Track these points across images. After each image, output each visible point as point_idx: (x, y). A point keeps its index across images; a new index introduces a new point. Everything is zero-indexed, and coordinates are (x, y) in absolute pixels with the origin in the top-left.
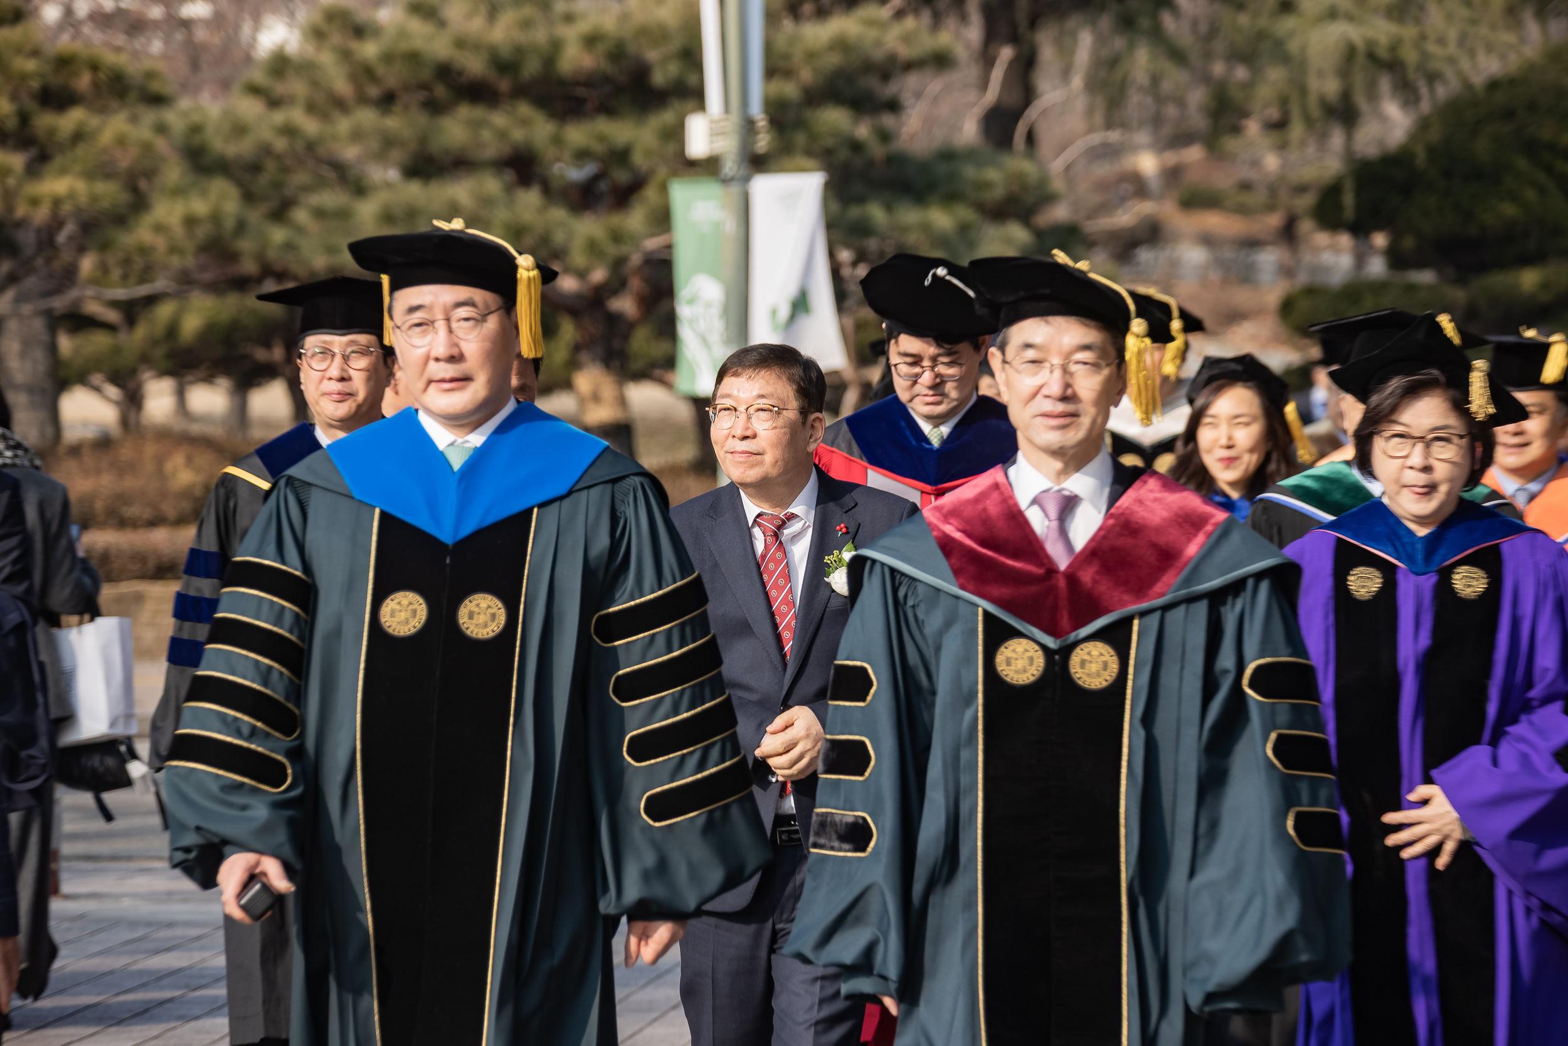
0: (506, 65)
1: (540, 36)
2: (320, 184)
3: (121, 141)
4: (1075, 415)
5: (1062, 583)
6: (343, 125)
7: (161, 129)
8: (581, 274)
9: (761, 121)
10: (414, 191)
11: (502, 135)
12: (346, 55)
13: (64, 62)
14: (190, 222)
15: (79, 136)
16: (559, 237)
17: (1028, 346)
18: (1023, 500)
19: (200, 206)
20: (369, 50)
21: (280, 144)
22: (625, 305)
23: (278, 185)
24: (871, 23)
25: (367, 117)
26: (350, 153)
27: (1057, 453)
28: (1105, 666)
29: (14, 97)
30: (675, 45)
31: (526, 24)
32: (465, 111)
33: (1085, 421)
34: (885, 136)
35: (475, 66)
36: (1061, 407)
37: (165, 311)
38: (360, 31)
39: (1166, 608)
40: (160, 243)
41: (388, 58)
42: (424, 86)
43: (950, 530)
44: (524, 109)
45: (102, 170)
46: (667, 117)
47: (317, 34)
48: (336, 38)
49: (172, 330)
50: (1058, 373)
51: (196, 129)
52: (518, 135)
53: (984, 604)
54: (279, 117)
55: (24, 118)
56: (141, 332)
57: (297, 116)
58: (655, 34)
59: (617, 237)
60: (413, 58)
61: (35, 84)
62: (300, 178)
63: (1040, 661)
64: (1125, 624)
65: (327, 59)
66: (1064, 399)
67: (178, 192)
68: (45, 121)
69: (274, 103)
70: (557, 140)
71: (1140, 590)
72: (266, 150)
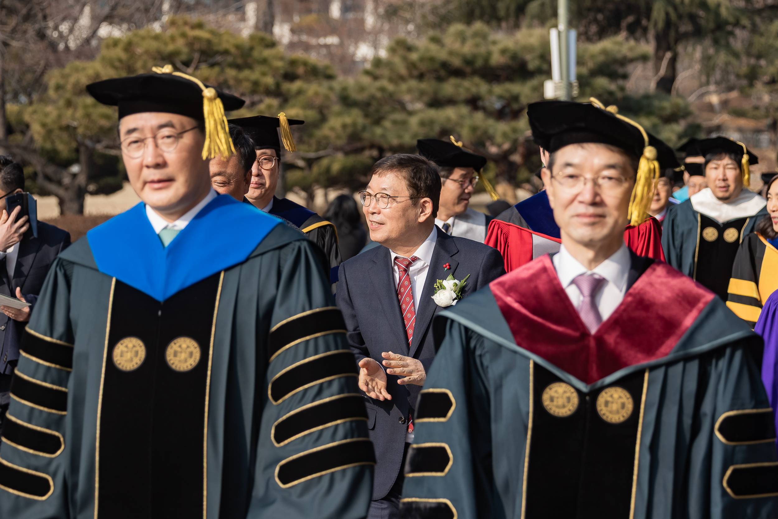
0: (469, 62)
1: (482, 50)
2: (394, 110)
3: (316, 94)
4: (602, 216)
5: (592, 343)
6: (404, 87)
7: (331, 89)
8: (499, 146)
9: (575, 83)
10: (432, 113)
11: (468, 90)
12: (405, 59)
13: (293, 63)
14: (344, 126)
15: (300, 92)
16: (491, 131)
17: (568, 165)
18: (564, 279)
19: (348, 120)
20: (414, 56)
21: (379, 95)
22: (516, 158)
23: (377, 111)
24: (617, 43)
25: (413, 83)
26: (407, 98)
27: (588, 244)
28: (623, 406)
29: (274, 76)
30: (537, 53)
31: (477, 45)
32: (453, 81)
33: (610, 221)
34: (622, 89)
35: (456, 62)
36: (591, 210)
37: (325, 162)
38: (410, 49)
39: (669, 364)
40: (332, 135)
41: (422, 59)
42: (435, 71)
43: (510, 300)
44: (477, 80)
45: (308, 106)
46: (534, 82)
47: (392, 50)
48: (401, 52)
49: (328, 170)
50: (589, 185)
51: (344, 89)
52: (474, 90)
53: (534, 358)
54: (378, 84)
55: (278, 85)
56: (316, 169)
57: (384, 83)
58: (529, 49)
59: (515, 131)
60: (432, 59)
61: (282, 72)
62: (386, 108)
63: (575, 400)
64: (638, 375)
65: (397, 60)
66: (594, 204)
67: (339, 114)
68: (287, 86)
69: (376, 78)
70: (490, 92)
71: (650, 350)
72: (373, 97)
